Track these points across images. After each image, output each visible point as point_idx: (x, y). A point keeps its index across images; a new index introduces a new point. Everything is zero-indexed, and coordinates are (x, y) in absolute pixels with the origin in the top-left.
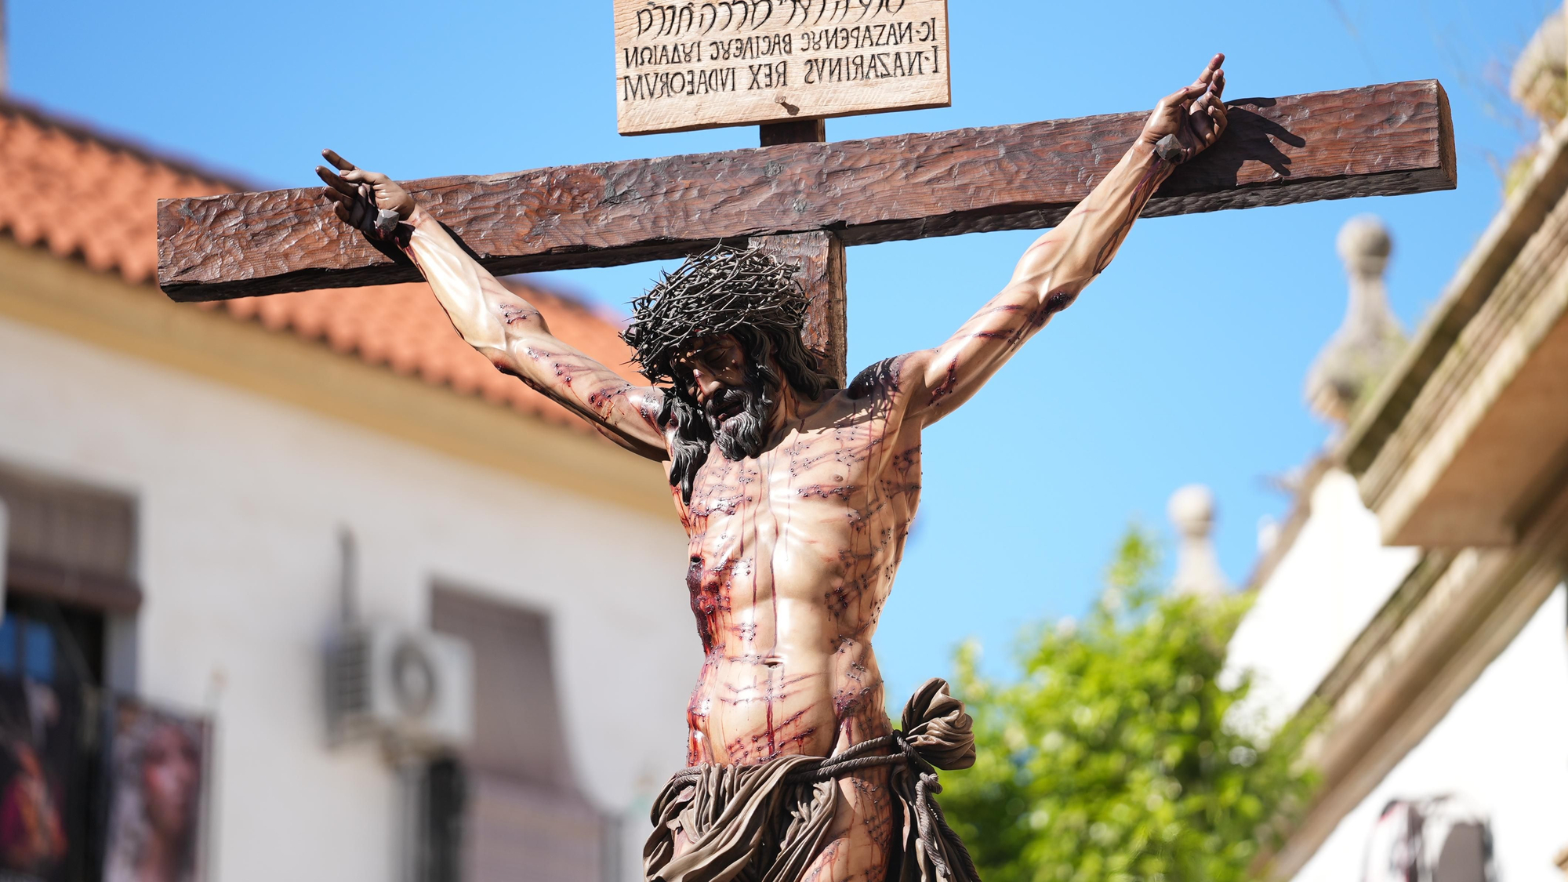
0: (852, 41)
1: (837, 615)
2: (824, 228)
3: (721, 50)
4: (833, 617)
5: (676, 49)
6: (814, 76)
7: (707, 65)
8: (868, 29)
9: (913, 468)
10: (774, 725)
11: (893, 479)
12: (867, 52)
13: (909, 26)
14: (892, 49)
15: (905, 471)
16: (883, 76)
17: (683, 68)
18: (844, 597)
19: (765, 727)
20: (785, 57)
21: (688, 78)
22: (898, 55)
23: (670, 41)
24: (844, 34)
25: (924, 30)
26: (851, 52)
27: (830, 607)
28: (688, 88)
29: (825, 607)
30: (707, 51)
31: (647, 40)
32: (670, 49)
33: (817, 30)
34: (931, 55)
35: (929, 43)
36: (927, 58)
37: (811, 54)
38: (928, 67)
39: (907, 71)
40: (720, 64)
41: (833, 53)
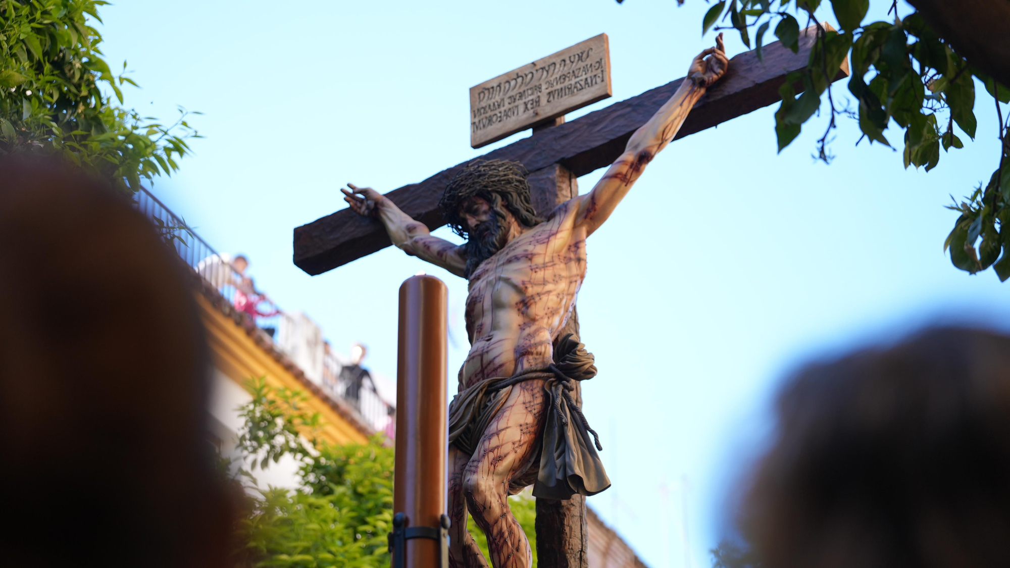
0: (567, 79)
1: (523, 313)
2: (557, 162)
3: (513, 99)
4: (520, 314)
5: (494, 104)
6: (551, 98)
7: (507, 106)
8: (573, 72)
9: (579, 250)
10: (484, 366)
11: (568, 256)
12: (573, 81)
13: (591, 65)
14: (584, 77)
15: (576, 252)
16: (580, 89)
17: (497, 112)
18: (526, 304)
19: (480, 368)
20: (539, 94)
21: (499, 115)
22: (586, 79)
23: (491, 102)
24: (564, 77)
25: (597, 65)
26: (567, 83)
27: (519, 310)
28: (499, 119)
29: (516, 310)
30: (507, 101)
31: (483, 104)
32: (492, 105)
33: (552, 79)
34: (600, 75)
35: (599, 70)
36: (599, 77)
37: (550, 89)
38: (599, 80)
39: (590, 85)
40: (513, 105)
41: (559, 87)
